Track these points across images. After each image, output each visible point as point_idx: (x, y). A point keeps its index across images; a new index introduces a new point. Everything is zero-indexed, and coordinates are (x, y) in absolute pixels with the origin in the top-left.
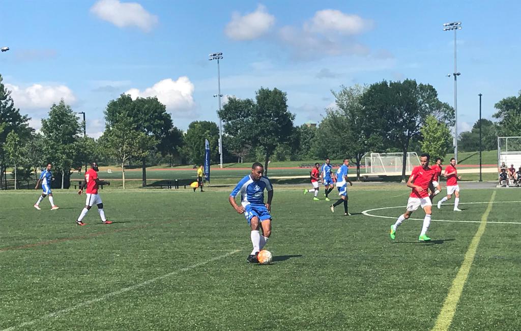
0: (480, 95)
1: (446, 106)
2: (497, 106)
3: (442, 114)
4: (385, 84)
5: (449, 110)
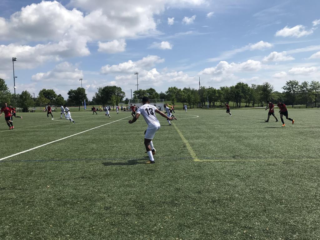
1: (123, 92)
2: (134, 93)
3: (122, 94)
4: (108, 86)
5: (124, 93)
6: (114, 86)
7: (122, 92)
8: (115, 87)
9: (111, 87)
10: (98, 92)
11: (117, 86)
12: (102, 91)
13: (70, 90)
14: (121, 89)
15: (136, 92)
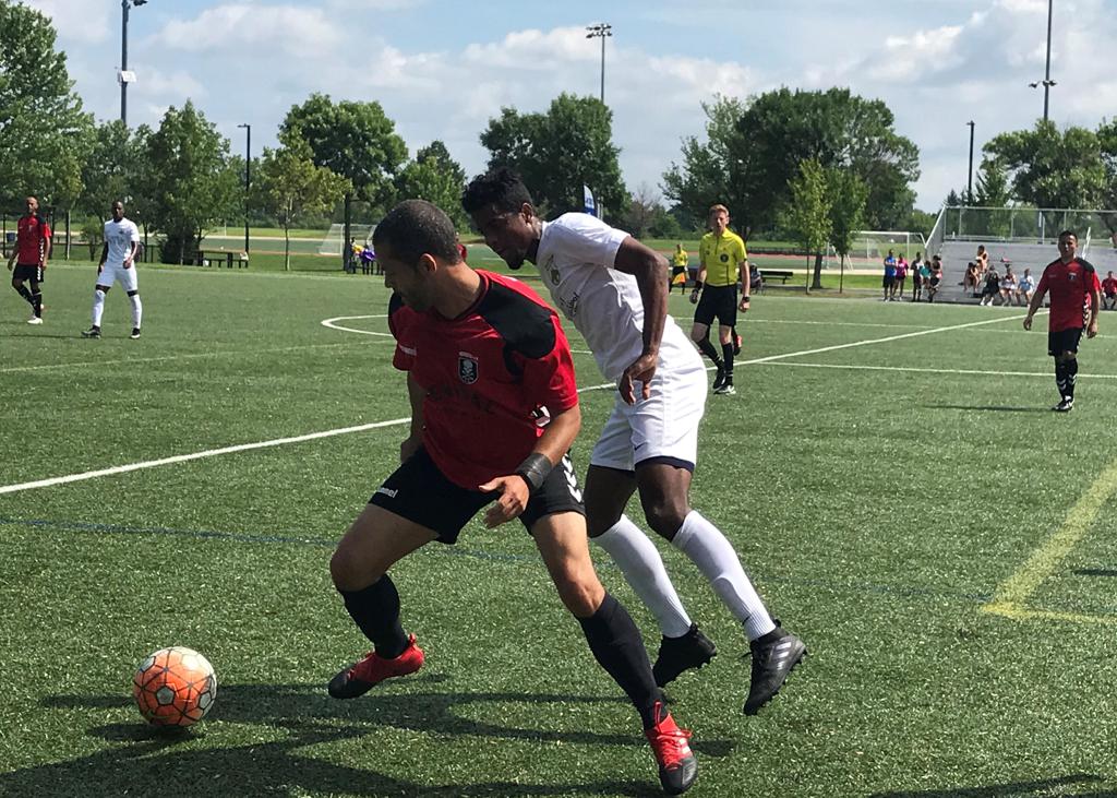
0: (972, 125)
1: (906, 144)
3: (896, 159)
4: (785, 93)
5: (910, 150)
6: (833, 93)
7: (892, 144)
8: (840, 98)
9: (805, 101)
10: (704, 141)
11: (853, 94)
12: (739, 126)
13: (499, 117)
14: (888, 118)
15: (1008, 149)
